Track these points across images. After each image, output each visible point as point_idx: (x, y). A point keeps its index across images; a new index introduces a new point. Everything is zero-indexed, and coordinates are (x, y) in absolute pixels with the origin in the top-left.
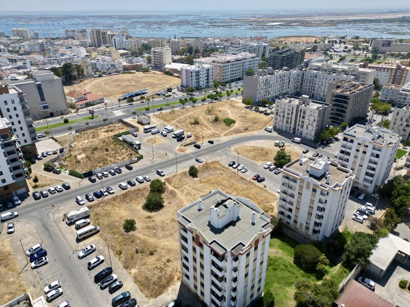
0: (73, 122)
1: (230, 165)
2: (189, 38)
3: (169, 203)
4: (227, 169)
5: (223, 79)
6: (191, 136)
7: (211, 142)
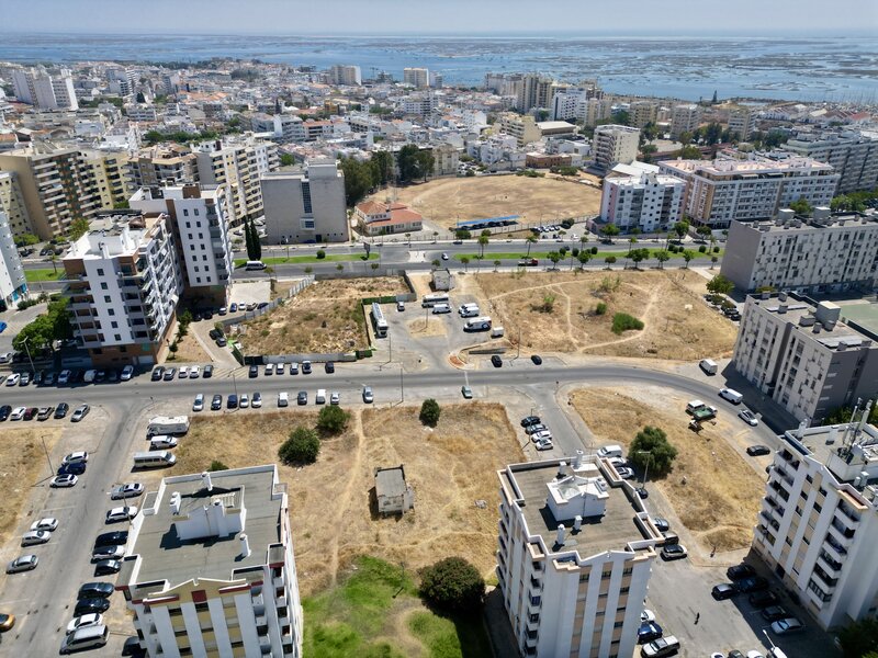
0: (330, 259)
1: (525, 424)
2: (755, 100)
3: (330, 459)
4: (511, 429)
5: (712, 217)
6: (500, 336)
7: (537, 361)
